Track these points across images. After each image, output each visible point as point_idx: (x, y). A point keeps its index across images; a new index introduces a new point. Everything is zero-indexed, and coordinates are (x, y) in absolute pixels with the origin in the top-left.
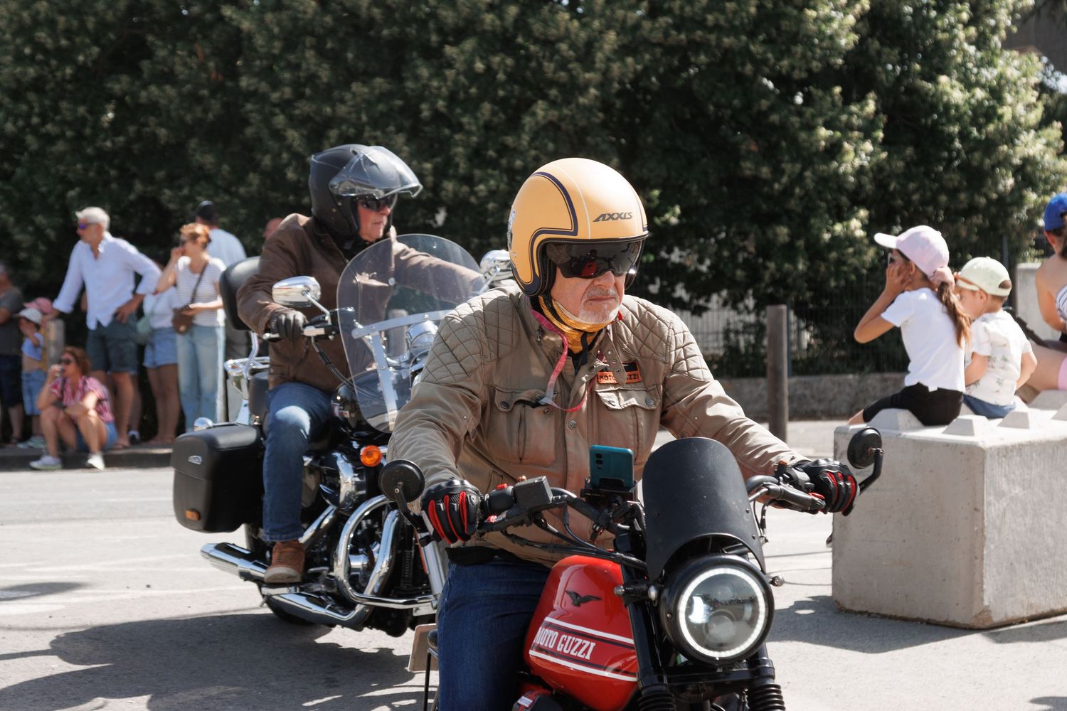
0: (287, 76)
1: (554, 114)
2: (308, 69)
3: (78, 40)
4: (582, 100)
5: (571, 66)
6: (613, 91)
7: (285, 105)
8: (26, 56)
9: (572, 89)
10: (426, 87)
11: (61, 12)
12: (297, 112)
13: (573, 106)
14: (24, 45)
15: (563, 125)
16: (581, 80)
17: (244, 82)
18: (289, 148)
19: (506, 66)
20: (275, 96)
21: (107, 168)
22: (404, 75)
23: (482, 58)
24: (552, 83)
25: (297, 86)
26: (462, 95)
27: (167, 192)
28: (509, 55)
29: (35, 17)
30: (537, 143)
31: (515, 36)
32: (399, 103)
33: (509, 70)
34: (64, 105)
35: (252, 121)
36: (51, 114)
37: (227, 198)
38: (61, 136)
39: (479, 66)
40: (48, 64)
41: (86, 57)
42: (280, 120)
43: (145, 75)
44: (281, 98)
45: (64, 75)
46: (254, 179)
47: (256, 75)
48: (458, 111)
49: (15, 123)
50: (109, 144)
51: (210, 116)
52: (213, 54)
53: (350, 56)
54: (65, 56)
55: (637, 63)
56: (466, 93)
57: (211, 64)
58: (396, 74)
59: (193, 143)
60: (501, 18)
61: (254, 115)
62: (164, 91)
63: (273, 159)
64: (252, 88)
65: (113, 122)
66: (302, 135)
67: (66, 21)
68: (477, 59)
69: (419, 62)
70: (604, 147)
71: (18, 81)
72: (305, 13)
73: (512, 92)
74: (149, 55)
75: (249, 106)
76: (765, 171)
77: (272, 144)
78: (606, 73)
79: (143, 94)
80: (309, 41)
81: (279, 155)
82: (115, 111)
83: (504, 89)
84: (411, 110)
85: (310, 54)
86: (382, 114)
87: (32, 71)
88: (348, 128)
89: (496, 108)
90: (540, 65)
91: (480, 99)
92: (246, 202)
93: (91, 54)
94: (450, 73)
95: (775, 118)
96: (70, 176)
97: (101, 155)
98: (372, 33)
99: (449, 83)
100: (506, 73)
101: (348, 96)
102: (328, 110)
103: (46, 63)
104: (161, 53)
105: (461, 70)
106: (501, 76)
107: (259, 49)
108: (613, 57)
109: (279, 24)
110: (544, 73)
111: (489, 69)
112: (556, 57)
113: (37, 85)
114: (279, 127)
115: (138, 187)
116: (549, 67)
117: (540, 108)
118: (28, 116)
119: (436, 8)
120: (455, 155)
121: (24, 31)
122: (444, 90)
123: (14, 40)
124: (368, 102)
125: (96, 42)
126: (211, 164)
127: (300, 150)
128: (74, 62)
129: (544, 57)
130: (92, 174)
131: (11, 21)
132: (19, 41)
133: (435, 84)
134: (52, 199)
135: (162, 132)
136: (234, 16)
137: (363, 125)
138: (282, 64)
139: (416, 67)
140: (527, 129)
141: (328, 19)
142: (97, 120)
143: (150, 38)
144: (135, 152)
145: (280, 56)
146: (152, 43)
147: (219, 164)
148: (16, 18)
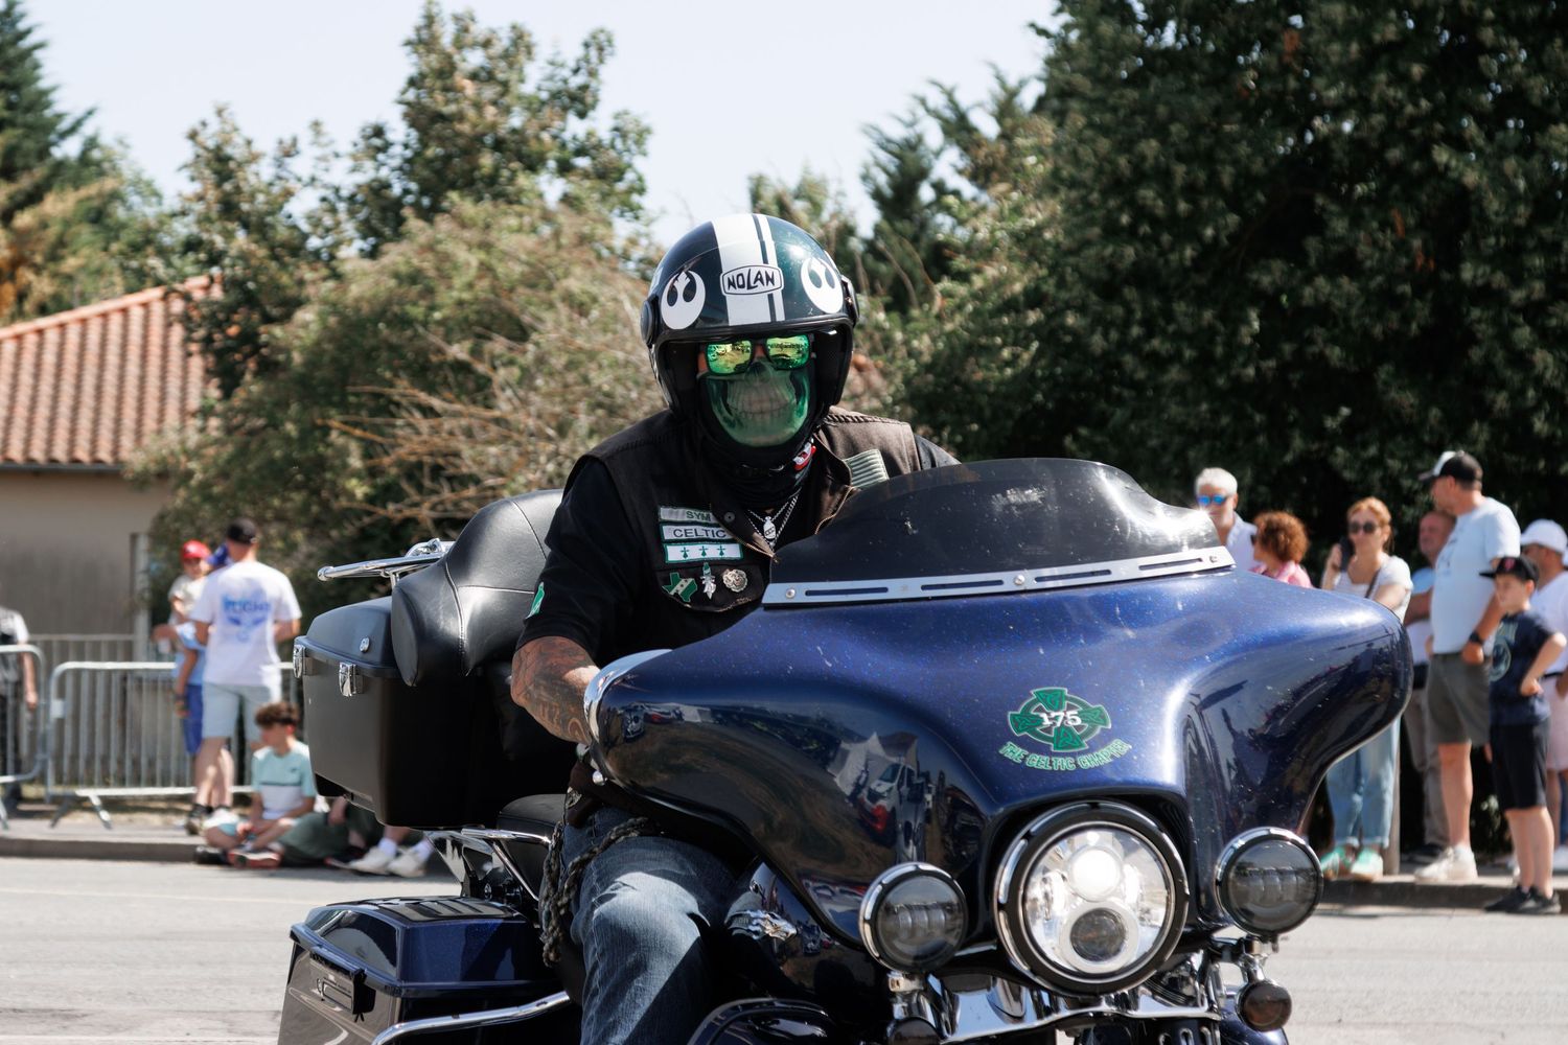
0: (1538, 262)
3: (1205, 202)
7: (1533, 312)
8: (1123, 229)
11: (1180, 158)
12: (1554, 322)
14: (1120, 209)
17: (1467, 272)
18: (1538, 381)
20: (1517, 296)
21: (1249, 410)
25: (1555, 279)
29: (1137, 165)
35: (1479, 335)
36: (1161, 322)
38: (1177, 357)
40: (1158, 242)
41: (1216, 229)
42: (1523, 334)
43: (1313, 261)
44: (1528, 297)
45: (1181, 259)
47: (1487, 260)
49: (1105, 336)
50: (1251, 371)
52: (1421, 225)
54: (1186, 229)
57: (1417, 243)
59: (1384, 372)
61: (1483, 326)
62: (1339, 287)
63: (1512, 398)
64: (1480, 282)
67: (1188, 173)
71: (1111, 268)
74: (1318, 225)
75: (1476, 313)
77: (1514, 377)
79: (1308, 291)
81: (1522, 392)
82: (1262, 318)
87: (1130, 252)
93: (1226, 226)
96: (1192, 423)
97: (1239, 389)
103: (1154, 239)
104: (1340, 226)
107: (1493, 217)
109: (1527, 176)
113: (1142, 276)
115: (1298, 443)
118: (1126, 324)
121: (1119, 186)
123: (1105, 201)
125: (1234, 205)
126: (1412, 406)
127: (1557, 384)
128: (1199, 238)
130: (1225, 420)
131: (1100, 171)
132: (1112, 203)
134: (1167, 459)
136: (1453, 163)
138: (1531, 243)
142: (1234, 333)
143: (1320, 200)
144: (1295, 385)
145: (1528, 229)
146: (1323, 209)
147: (1424, 408)
148: (1107, 167)
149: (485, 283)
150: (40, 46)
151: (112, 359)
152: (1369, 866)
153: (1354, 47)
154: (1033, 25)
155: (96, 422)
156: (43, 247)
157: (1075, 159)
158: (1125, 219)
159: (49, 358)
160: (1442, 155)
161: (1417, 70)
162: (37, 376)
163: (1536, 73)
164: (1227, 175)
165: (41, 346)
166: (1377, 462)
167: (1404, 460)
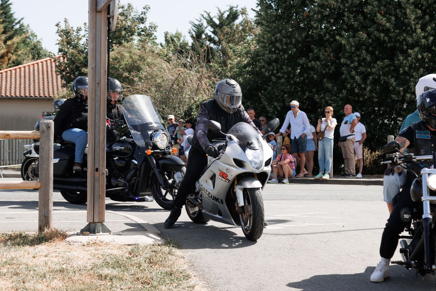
0: (356, 59)
3: (289, 46)
7: (355, 68)
8: (273, 51)
10: (402, 63)
11: (284, 37)
12: (359, 70)
14: (272, 48)
17: (342, 60)
18: (356, 82)
19: (428, 56)
20: (352, 65)
21: (297, 87)
23: (420, 54)
25: (359, 62)
28: (429, 53)
31: (432, 47)
33: (429, 58)
34: (284, 67)
35: (344, 73)
36: (280, 70)
38: (283, 77)
39: (420, 56)
40: (280, 54)
41: (291, 52)
42: (353, 73)
43: (310, 58)
44: (354, 66)
45: (285, 57)
46: (344, 92)
47: (346, 58)
48: (412, 71)
49: (268, 73)
50: (298, 80)
52: (332, 51)
53: (377, 52)
54: (285, 51)
56: (415, 65)
57: (332, 55)
58: (392, 59)
59: (325, 80)
60: (427, 41)
61: (345, 71)
62: (317, 63)
63: (351, 85)
64: (344, 62)
67: (286, 41)
71: (270, 59)
72: (363, 38)
73: (430, 65)
74: (312, 51)
75: (344, 68)
77: (352, 81)
79: (310, 64)
80: (364, 47)
81: (353, 84)
82: (300, 69)
84: (396, 70)
85: (364, 52)
86: (387, 71)
87: (274, 56)
88: (376, 76)
89: (425, 70)
92: (341, 99)
93: (293, 51)
94: (410, 59)
96: (286, 90)
97: (296, 83)
98: (384, 45)
99: (410, 62)
100: (428, 59)
104: (316, 51)
105: (414, 58)
106: (427, 60)
107: (347, 50)
109: (354, 42)
111: (423, 57)
113: (276, 61)
115: (307, 94)
118: (273, 71)
119: (406, 37)
120: (411, 85)
121: (272, 43)
122: (408, 64)
123: (269, 46)
124: (383, 68)
125: (295, 47)
126: (331, 87)
128: (288, 53)
130: (292, 90)
131: (268, 40)
136: (340, 39)
137: (381, 75)
138: (355, 55)
139: (399, 56)
141: (370, 40)
142: (295, 72)
143: (312, 46)
144: (306, 82)
145: (354, 52)
146: (313, 47)
147: (333, 87)
148: (270, 39)
149: (130, 60)
150: (10, 4)
151: (36, 74)
152: (326, 177)
153: (320, 16)
154: (252, 9)
155: (34, 88)
156: (13, 49)
157: (263, 37)
158: (273, 49)
159: (22, 74)
160: (338, 38)
161: (332, 20)
162: (20, 78)
163: (355, 21)
164: (293, 41)
165: (20, 71)
166: (324, 98)
167: (329, 97)
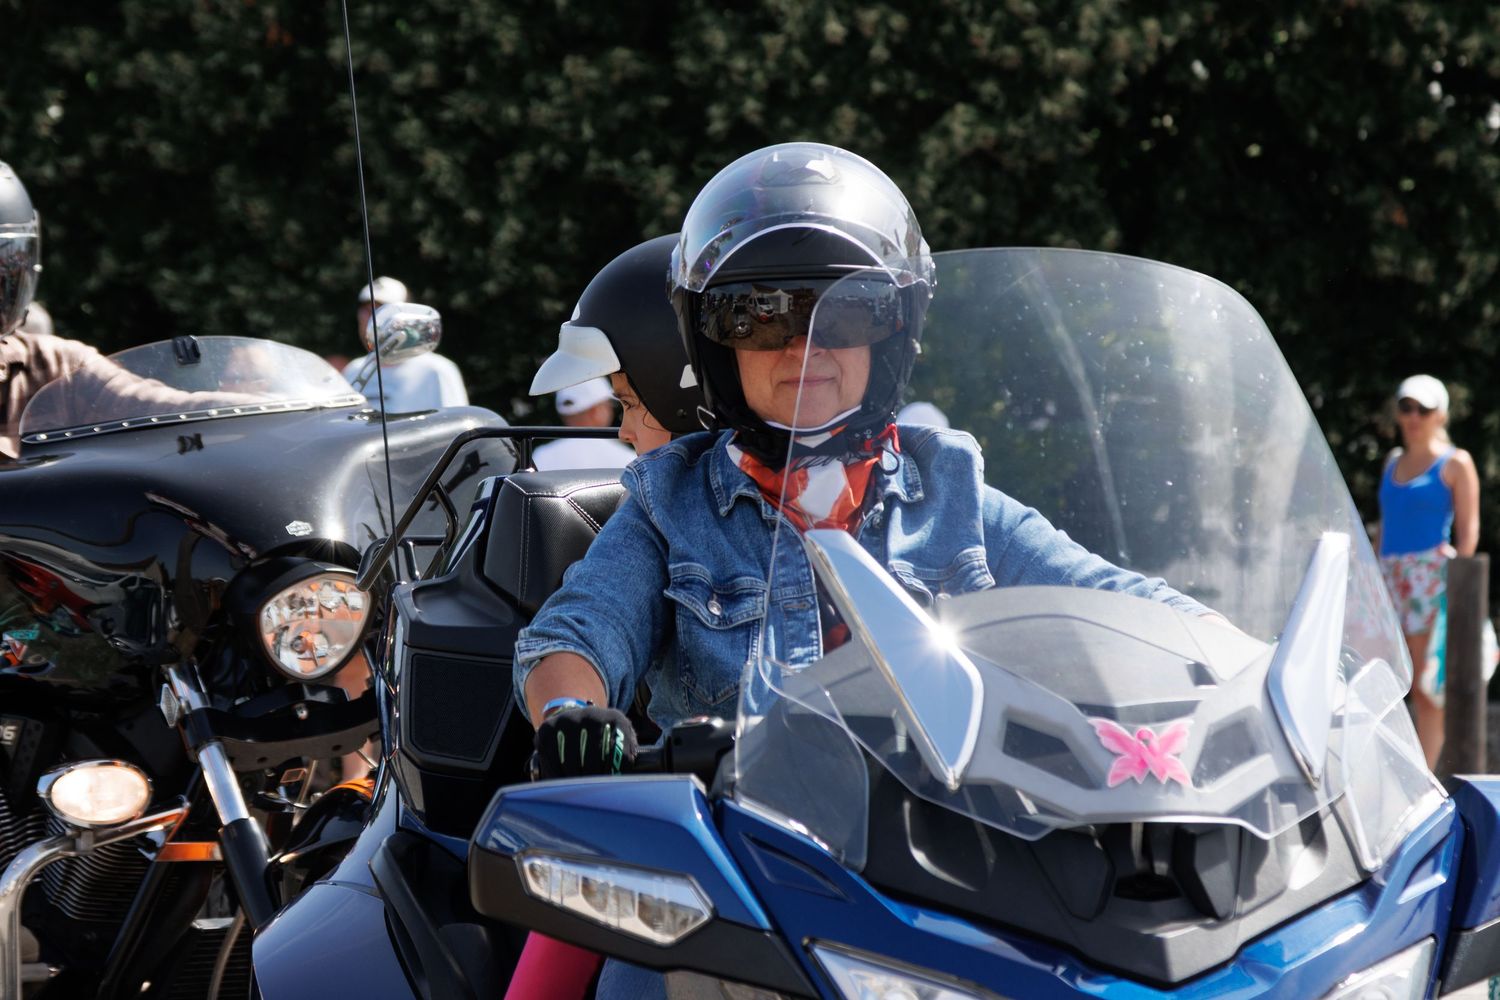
1: (988, 133)
2: (473, 26)
4: (1048, 107)
5: (1028, 34)
6: (1115, 89)
9: (1031, 81)
13: (1029, 118)
15: (1008, 159)
16: (1048, 63)
22: (676, 43)
24: (988, 69)
26: (795, 90)
27: (168, 275)
30: (949, 194)
32: (662, 102)
37: (293, 290)
51: (264, 119)
55: (1165, 30)
65: (58, 127)
66: (456, 162)
68: (831, 14)
69: (707, 17)
70: (1090, 205)
76: (1423, 268)
78: (1100, 49)
83: (884, 79)
90: (962, 31)
91: (834, 98)
95: (1447, 157)
101: (555, 85)
102: (512, 112)
108: (1115, 17)
110: (974, 47)
112: (998, 15)
114: (410, 144)
116: (982, 34)
117: (960, 121)
129: (971, 14)
133: (740, 63)
135: (163, 150)
140: (930, 163)
